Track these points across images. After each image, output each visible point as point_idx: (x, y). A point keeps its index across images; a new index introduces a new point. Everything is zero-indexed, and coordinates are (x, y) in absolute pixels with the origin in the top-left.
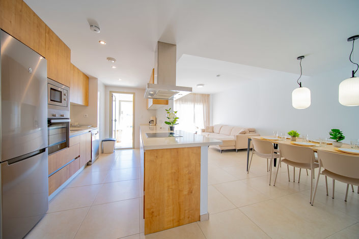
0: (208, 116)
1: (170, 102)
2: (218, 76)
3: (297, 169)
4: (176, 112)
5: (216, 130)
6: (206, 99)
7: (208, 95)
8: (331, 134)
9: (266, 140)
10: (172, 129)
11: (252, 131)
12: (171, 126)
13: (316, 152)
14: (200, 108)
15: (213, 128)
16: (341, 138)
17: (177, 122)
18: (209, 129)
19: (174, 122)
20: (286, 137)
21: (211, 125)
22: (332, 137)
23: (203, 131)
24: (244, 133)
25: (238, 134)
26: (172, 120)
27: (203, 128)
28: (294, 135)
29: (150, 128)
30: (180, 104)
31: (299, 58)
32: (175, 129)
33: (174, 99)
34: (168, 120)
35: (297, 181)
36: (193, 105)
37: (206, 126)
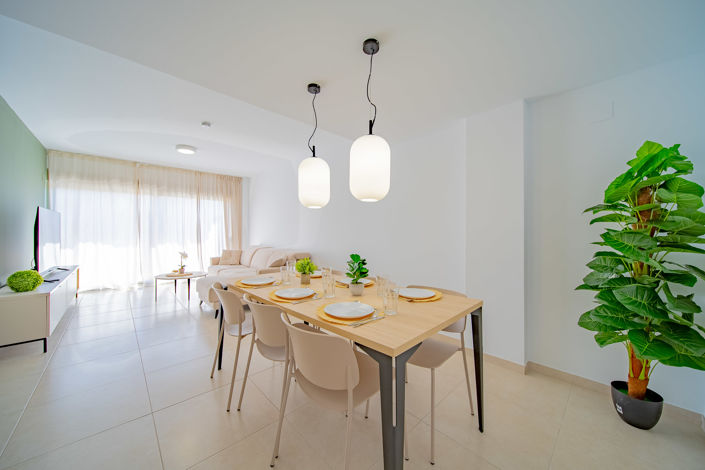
0: (238, 226)
2: (206, 124)
6: (231, 187)
7: (239, 180)
15: (241, 253)
18: (230, 258)
23: (216, 262)
24: (282, 264)
25: (268, 268)
27: (218, 255)
36: (195, 200)
37: (224, 251)
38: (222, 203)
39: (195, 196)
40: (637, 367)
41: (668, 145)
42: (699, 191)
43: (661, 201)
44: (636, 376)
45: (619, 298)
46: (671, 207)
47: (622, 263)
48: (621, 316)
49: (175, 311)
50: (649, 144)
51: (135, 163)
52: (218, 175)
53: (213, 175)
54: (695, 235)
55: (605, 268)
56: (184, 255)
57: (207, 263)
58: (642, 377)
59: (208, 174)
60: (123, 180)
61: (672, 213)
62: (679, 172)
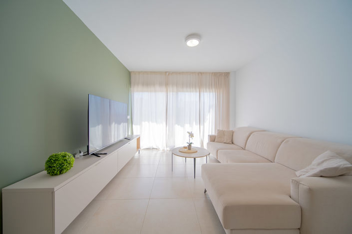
0: (227, 110)
5: (239, 139)
6: (222, 80)
7: (227, 74)
15: (233, 133)
18: (224, 137)
23: (213, 139)
36: (198, 94)
37: (218, 130)
49: (185, 171)
51: (166, 72)
52: (213, 73)
53: (210, 73)
56: (191, 135)
57: (206, 140)
59: (206, 73)
60: (161, 84)
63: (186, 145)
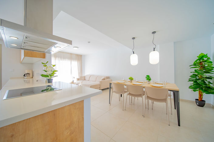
0: (81, 69)
1: (47, 55)
2: (89, 42)
3: (133, 98)
4: (54, 66)
5: (87, 78)
6: (79, 58)
7: (81, 56)
8: (146, 78)
9: (120, 83)
10: (50, 81)
11: (108, 78)
12: (49, 78)
13: (144, 88)
14: (75, 64)
15: (85, 77)
16: (150, 79)
17: (55, 75)
18: (82, 78)
19: (51, 75)
20: (128, 81)
21: (83, 76)
22: (146, 79)
23: (78, 79)
24: (104, 79)
25: (101, 81)
26: (49, 73)
27: (78, 78)
28: (131, 79)
29: (24, 81)
30: (59, 60)
31: (133, 38)
32: (53, 81)
33: (52, 53)
34: (45, 73)
35: (133, 104)
38: (77, 63)
39: (70, 61)
40: (201, 95)
41: (206, 54)
42: (211, 62)
43: (204, 64)
44: (200, 97)
45: (198, 82)
46: (206, 65)
47: (197, 76)
48: (198, 86)
50: (202, 54)
52: (76, 54)
54: (211, 70)
55: (194, 77)
56: (74, 78)
58: (201, 97)
61: (207, 67)
62: (208, 59)
63: (72, 81)
